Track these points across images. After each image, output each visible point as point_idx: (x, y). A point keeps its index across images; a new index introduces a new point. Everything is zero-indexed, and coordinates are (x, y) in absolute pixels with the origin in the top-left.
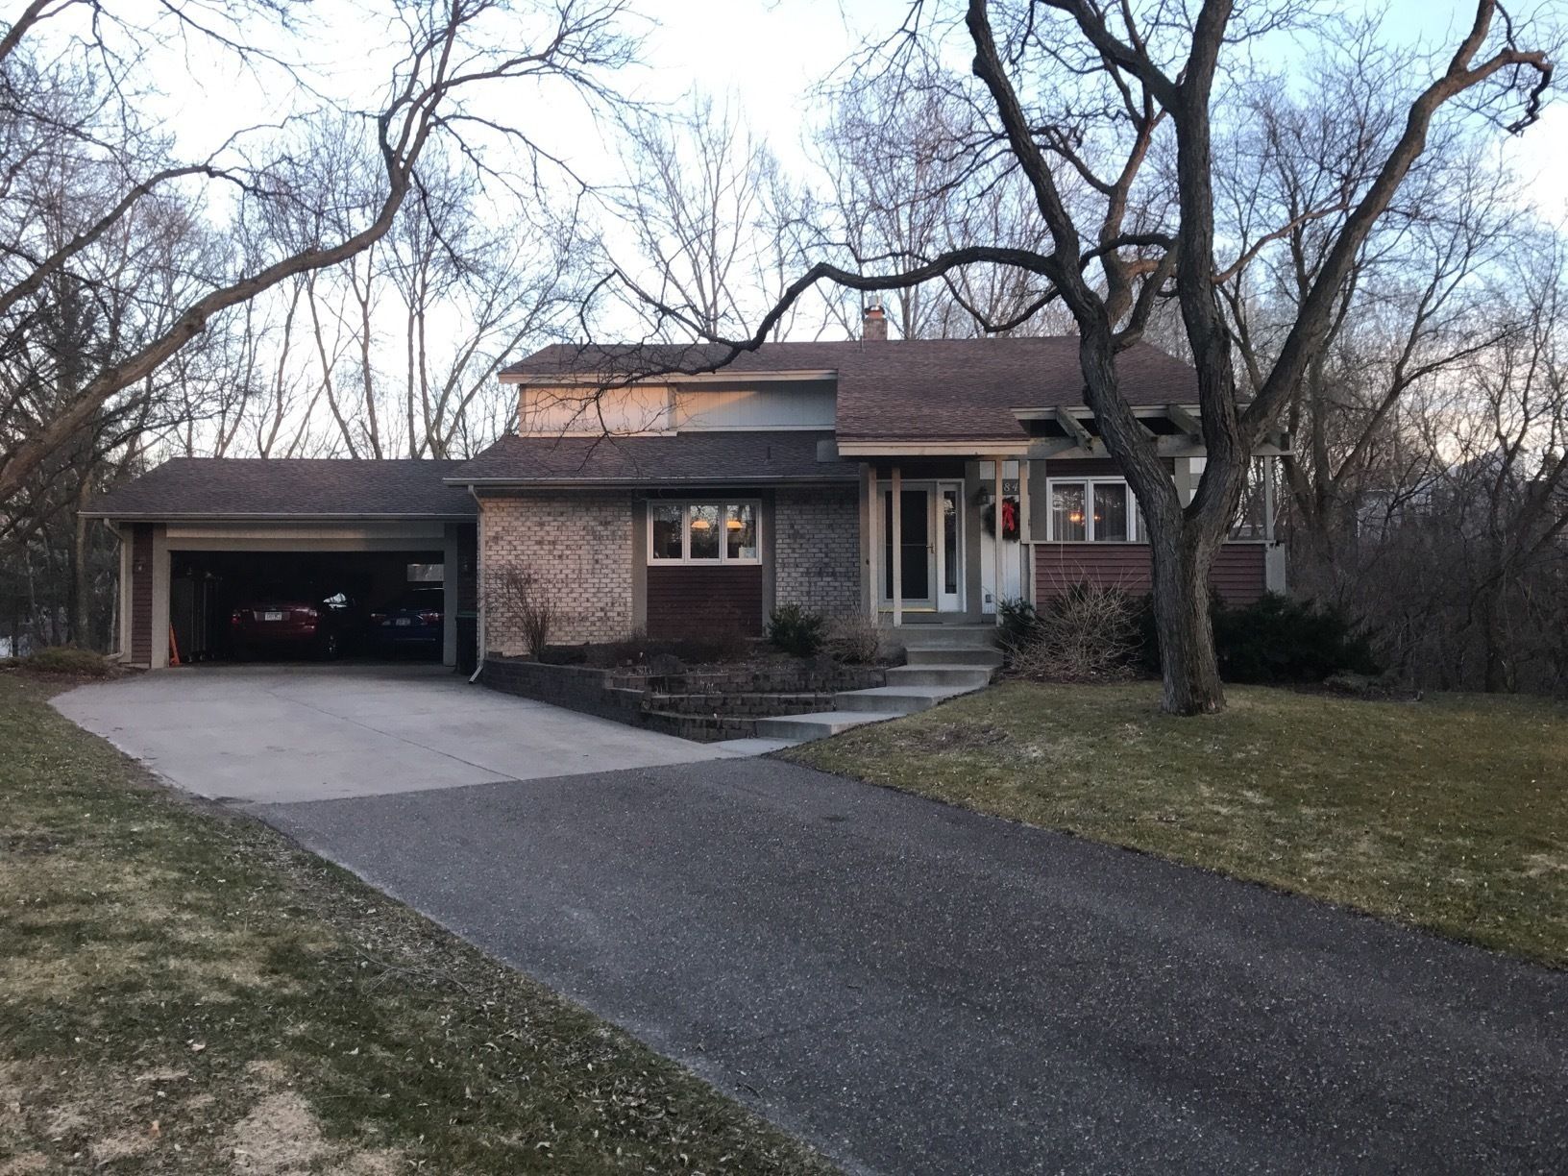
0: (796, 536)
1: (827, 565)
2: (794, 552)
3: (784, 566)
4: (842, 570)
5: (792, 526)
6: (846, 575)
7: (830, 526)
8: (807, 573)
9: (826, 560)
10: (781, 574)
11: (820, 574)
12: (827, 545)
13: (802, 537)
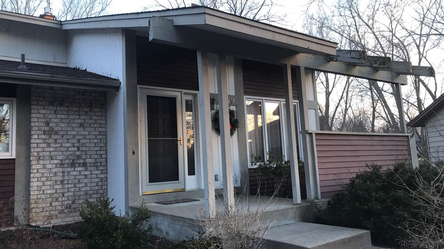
0: (50, 132)
1: (79, 157)
2: (49, 145)
3: (39, 158)
4: (92, 161)
5: (47, 124)
6: (95, 165)
7: (82, 125)
8: (62, 165)
9: (78, 153)
10: (35, 166)
11: (73, 165)
12: (79, 141)
13: (56, 133)
